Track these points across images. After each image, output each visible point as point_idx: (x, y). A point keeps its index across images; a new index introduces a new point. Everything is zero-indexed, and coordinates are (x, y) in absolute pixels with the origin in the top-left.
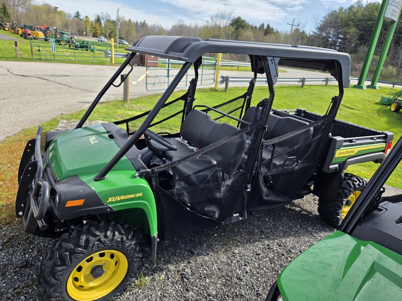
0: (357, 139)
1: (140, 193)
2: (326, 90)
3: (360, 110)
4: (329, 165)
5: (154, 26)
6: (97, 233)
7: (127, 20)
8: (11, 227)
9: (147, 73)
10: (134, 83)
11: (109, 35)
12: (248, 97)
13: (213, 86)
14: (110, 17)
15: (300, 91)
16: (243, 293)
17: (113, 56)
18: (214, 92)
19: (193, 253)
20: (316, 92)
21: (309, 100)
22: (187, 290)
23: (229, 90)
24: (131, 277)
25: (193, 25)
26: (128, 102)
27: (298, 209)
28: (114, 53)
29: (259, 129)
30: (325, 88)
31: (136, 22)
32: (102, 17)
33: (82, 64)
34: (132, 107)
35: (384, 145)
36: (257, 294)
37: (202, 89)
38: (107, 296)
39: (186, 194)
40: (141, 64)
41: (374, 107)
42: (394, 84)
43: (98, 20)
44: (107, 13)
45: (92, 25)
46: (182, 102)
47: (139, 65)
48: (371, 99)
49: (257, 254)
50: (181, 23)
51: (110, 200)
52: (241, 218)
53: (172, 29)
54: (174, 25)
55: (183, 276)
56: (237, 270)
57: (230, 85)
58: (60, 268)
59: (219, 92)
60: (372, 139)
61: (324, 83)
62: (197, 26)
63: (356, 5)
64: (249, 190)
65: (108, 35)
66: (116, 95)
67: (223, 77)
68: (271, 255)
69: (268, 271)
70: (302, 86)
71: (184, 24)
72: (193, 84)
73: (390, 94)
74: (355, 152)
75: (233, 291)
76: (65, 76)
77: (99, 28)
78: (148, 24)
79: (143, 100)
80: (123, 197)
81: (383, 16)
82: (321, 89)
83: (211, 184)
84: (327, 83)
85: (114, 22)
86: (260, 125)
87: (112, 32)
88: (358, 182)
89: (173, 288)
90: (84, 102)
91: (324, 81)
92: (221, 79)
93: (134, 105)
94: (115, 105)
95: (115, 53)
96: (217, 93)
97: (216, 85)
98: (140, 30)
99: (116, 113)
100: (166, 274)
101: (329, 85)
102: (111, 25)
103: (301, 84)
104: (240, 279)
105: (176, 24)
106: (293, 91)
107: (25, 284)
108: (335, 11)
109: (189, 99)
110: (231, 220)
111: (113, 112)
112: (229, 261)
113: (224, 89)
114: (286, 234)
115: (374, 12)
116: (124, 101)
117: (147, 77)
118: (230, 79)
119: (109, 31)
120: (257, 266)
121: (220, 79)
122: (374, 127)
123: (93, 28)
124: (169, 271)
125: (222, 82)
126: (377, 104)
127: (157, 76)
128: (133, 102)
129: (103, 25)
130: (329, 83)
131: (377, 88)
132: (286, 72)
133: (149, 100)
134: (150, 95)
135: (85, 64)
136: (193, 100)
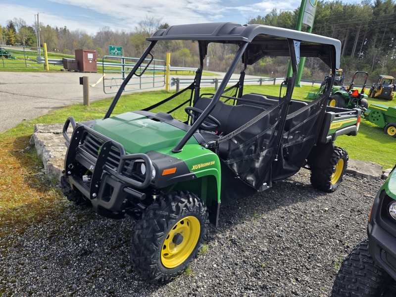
0: (342, 115)
1: (213, 161)
4: (326, 136)
5: (77, 32)
6: (183, 200)
7: (46, 26)
8: (45, 224)
9: (104, 75)
10: (93, 85)
11: (26, 42)
12: (240, 86)
13: (164, 88)
14: (25, 23)
16: (288, 246)
17: (48, 62)
18: (166, 94)
19: (230, 223)
22: (243, 251)
24: (201, 242)
25: (120, 32)
26: (89, 105)
27: (292, 182)
28: (47, 59)
31: (55, 29)
32: (16, 23)
33: (12, 71)
34: (95, 110)
35: (356, 119)
36: (299, 245)
37: (154, 92)
38: (185, 262)
39: (235, 164)
40: (79, 71)
42: (313, 82)
43: (11, 26)
44: (20, 19)
45: (4, 32)
47: (76, 71)
49: (282, 218)
50: (106, 30)
51: (194, 167)
52: (268, 187)
53: (97, 35)
54: (99, 31)
55: (234, 242)
56: (274, 231)
57: (181, 86)
58: (159, 234)
60: (349, 114)
61: (259, 83)
62: (124, 33)
63: (271, 14)
64: (276, 160)
65: (24, 42)
66: (70, 99)
67: (173, 79)
68: (293, 217)
69: (296, 228)
71: (110, 30)
72: (199, 74)
73: (314, 91)
74: (341, 125)
75: (278, 246)
77: (13, 36)
78: (70, 31)
79: (102, 103)
80: (203, 165)
81: (301, 22)
83: (253, 154)
84: (261, 83)
85: (30, 28)
87: (29, 39)
88: (342, 151)
89: (230, 251)
91: (258, 81)
92: (172, 81)
93: (96, 108)
95: (49, 59)
97: (167, 87)
98: (62, 37)
100: (218, 242)
102: (27, 31)
104: (279, 236)
105: (101, 30)
107: (95, 268)
108: (254, 19)
109: (196, 88)
110: (262, 189)
112: (263, 225)
113: (175, 91)
114: (294, 201)
115: (287, 20)
116: (84, 105)
117: (104, 79)
118: (180, 81)
119: (25, 39)
120: (286, 226)
121: (170, 81)
123: (5, 35)
124: (219, 238)
125: (173, 84)
127: (113, 79)
128: (93, 106)
129: (17, 31)
130: (263, 83)
131: (301, 86)
132: (220, 75)
135: (16, 72)
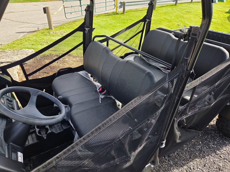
2: (192, 6)
3: (216, 19)
9: (64, 4)
10: (55, 13)
12: (148, 20)
13: (114, 10)
15: (174, 8)
18: (115, 15)
20: (185, 8)
21: (181, 14)
23: (126, 12)
26: (53, 29)
29: (182, 77)
30: (191, 4)
37: (107, 14)
41: (225, 16)
46: (81, 33)
48: (222, 10)
52: (153, 166)
57: (127, 8)
59: (119, 14)
61: (190, 1)
67: (121, 3)
70: (176, 4)
72: (88, 12)
76: (11, 12)
79: (65, 27)
82: (189, 5)
86: (183, 71)
90: (20, 33)
92: (120, 4)
94: (43, 33)
96: (117, 15)
97: (116, 10)
99: (43, 39)
101: (193, 2)
103: (175, 2)
106: (169, 9)
109: (87, 29)
111: (41, 39)
113: (122, 12)
116: (49, 29)
117: (64, 8)
118: (126, 4)
122: (227, 30)
126: (227, 13)
127: (72, 6)
128: (56, 29)
131: (225, 1)
133: (69, 26)
134: (70, 22)
136: (92, 29)
